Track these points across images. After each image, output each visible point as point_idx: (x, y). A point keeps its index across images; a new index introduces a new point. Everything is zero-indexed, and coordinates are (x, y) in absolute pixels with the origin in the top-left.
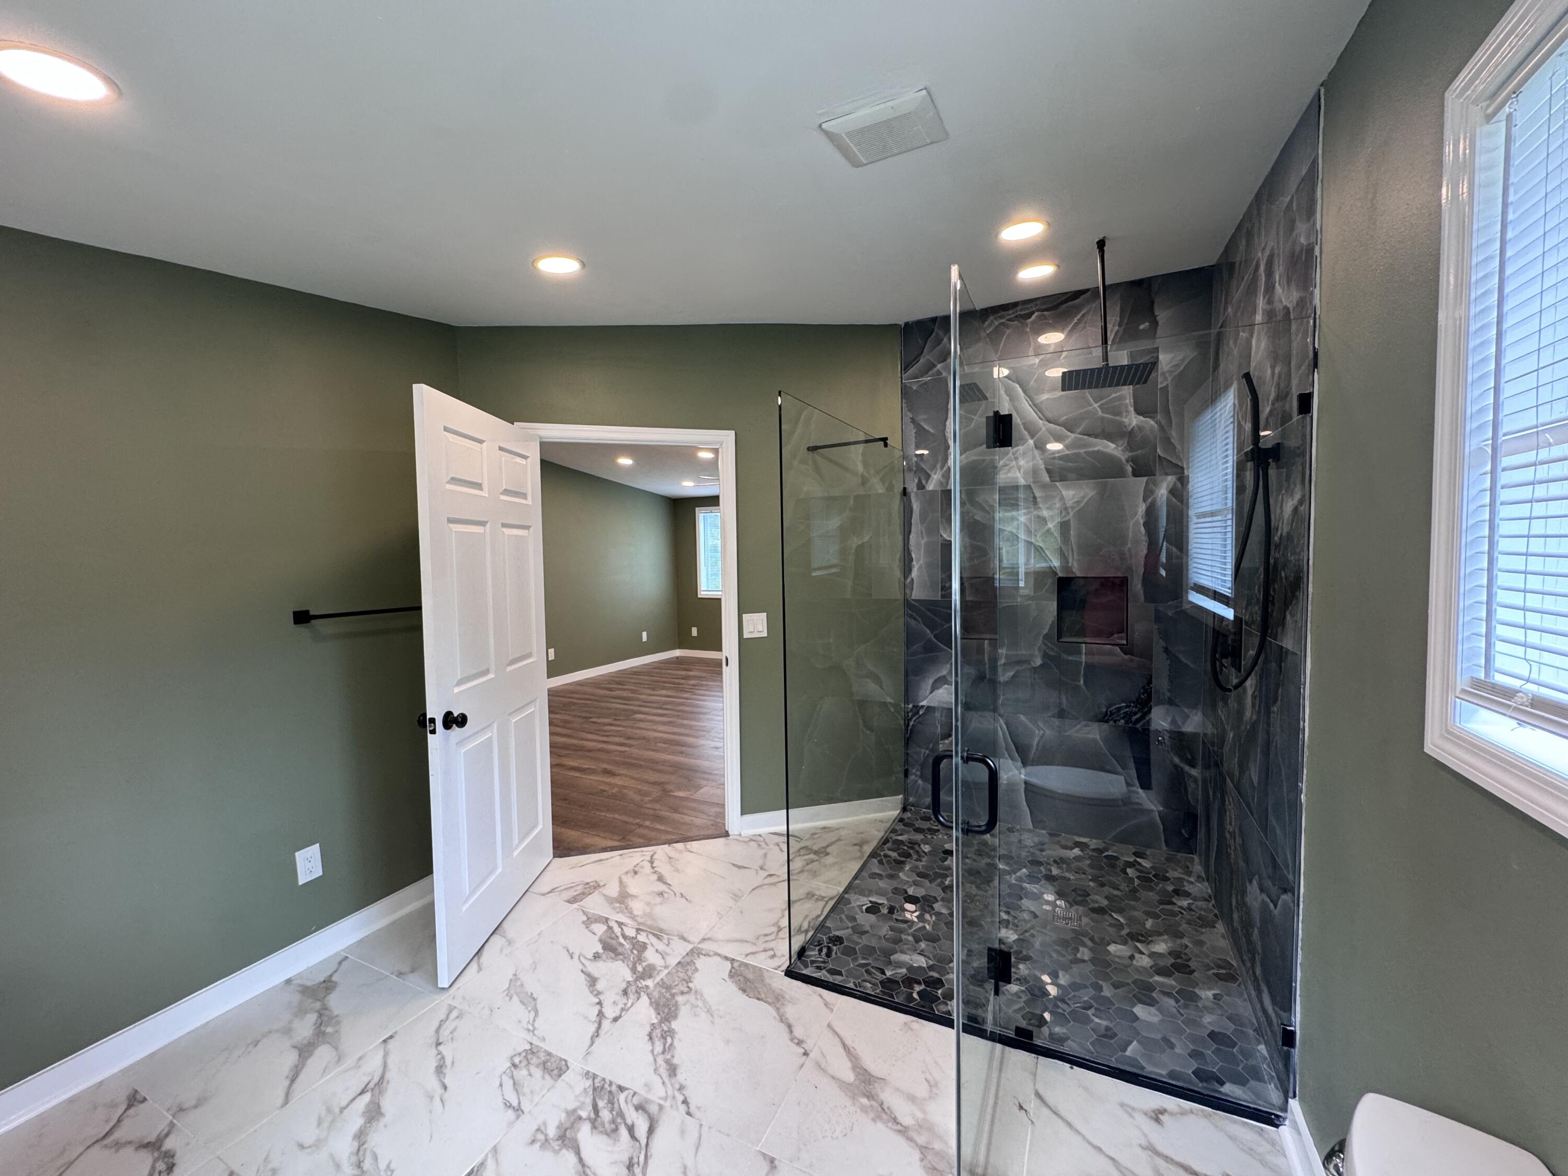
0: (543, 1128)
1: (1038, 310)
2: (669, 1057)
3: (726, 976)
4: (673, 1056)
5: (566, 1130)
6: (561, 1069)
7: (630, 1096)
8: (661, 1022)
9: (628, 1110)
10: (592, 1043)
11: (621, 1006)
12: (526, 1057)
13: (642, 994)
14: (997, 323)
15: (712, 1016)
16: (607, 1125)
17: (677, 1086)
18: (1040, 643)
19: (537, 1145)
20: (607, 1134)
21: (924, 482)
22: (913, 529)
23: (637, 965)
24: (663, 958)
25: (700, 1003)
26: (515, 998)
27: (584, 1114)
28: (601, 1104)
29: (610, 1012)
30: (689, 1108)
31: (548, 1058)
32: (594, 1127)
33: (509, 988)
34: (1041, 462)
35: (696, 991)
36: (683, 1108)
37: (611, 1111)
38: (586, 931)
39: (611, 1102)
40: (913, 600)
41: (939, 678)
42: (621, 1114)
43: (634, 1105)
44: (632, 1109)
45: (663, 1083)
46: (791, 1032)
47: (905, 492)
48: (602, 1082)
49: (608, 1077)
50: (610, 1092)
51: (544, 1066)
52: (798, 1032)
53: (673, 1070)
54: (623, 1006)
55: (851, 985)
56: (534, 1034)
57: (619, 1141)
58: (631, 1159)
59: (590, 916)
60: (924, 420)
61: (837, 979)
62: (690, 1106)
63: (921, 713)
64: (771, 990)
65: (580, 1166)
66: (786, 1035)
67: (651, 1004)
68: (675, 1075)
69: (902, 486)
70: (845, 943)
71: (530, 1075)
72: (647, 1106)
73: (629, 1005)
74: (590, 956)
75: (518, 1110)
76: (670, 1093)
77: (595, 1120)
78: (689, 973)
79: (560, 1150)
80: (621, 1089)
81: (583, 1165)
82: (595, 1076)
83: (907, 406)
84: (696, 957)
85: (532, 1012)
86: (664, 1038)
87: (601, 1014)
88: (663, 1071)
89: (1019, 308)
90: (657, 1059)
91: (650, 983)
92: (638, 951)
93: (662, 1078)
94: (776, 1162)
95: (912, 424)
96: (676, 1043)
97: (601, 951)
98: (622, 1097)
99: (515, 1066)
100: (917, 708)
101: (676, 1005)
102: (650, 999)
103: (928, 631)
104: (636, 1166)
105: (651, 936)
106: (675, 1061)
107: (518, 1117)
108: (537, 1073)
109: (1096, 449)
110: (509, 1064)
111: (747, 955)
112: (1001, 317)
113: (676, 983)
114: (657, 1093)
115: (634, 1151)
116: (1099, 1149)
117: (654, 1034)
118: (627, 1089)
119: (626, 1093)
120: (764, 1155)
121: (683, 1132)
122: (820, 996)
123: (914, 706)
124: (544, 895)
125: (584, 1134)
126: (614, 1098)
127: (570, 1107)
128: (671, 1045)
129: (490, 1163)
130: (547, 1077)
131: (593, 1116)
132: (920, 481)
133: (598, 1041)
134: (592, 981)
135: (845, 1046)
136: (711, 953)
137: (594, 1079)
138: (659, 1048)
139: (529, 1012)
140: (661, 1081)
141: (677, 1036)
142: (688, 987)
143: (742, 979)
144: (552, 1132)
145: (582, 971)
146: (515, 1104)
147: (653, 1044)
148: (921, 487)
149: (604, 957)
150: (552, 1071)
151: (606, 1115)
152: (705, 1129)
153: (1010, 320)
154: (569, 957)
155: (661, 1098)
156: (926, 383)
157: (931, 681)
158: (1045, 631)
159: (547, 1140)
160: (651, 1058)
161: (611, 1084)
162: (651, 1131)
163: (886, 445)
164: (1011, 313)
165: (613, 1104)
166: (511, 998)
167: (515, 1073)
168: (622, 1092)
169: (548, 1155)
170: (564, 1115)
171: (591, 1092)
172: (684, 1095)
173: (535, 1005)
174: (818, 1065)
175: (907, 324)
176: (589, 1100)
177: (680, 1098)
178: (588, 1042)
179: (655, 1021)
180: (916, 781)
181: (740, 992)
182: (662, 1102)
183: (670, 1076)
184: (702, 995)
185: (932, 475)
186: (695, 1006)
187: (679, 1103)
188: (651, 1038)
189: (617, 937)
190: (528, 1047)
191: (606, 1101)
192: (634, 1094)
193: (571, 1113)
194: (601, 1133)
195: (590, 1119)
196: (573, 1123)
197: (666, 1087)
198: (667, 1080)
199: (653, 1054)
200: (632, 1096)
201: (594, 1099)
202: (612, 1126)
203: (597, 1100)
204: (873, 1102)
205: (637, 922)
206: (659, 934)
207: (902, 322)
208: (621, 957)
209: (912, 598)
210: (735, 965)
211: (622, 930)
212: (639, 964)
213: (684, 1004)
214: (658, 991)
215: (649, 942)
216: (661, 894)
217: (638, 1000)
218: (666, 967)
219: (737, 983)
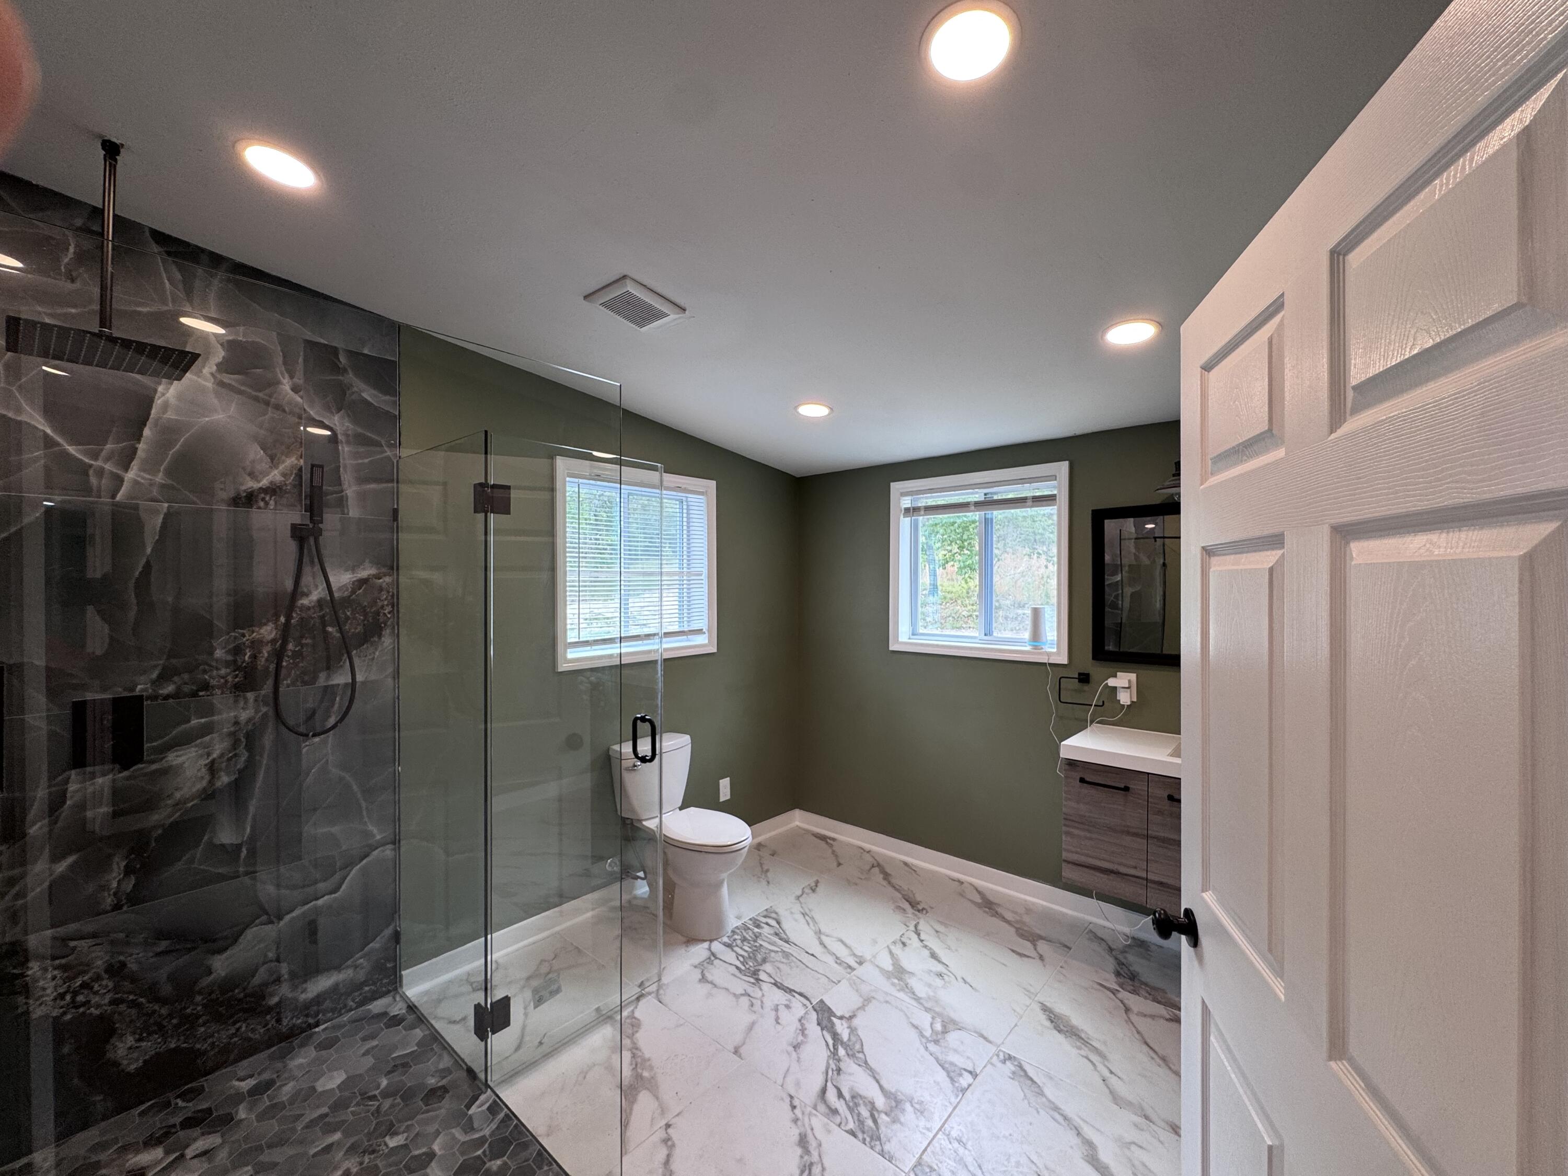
2: (806, 1157)
4: (802, 1157)
5: (896, 1106)
7: (843, 1124)
9: (844, 1112)
16: (861, 1102)
17: (799, 1123)
19: (917, 1100)
20: (861, 1096)
27: (883, 1116)
28: (870, 1122)
30: (791, 1101)
32: (872, 1104)
36: (796, 1102)
37: (859, 1114)
39: (861, 1122)
42: (851, 1110)
43: (839, 1115)
44: (841, 1111)
45: (812, 1129)
46: (669, 1156)
48: (872, 1144)
49: (867, 1148)
50: (863, 1132)
52: (662, 1153)
53: (803, 1141)
57: (849, 1088)
58: (839, 1074)
65: (878, 1077)
68: (800, 1134)
72: (827, 1111)
75: (949, 1137)
76: (806, 1120)
77: (872, 1109)
79: (896, 1092)
80: (852, 1133)
81: (875, 1078)
82: (882, 1154)
88: (813, 1145)
90: (818, 1158)
93: (813, 1134)
94: (732, 1051)
98: (851, 1125)
104: (834, 1069)
106: (799, 1151)
107: (945, 1128)
114: (818, 1122)
115: (836, 1079)
118: (847, 1131)
119: (847, 1128)
120: (740, 1057)
121: (798, 1084)
125: (880, 1101)
126: (859, 1126)
127: (896, 1126)
130: (934, 1167)
131: (876, 1113)
137: (882, 1151)
138: (817, 1170)
140: (815, 1132)
144: (908, 1107)
146: (955, 1144)
151: (865, 1113)
152: (780, 1081)
155: (815, 1116)
159: (911, 1102)
160: (824, 1161)
161: (864, 1141)
162: (824, 1091)
165: (859, 1120)
168: (852, 1129)
169: (905, 1090)
170: (902, 1119)
171: (882, 1136)
172: (794, 1114)
176: (883, 1129)
177: (798, 1112)
182: (814, 1112)
183: (805, 1135)
187: (798, 1107)
191: (866, 1124)
192: (839, 1125)
193: (895, 1121)
194: (865, 1098)
195: (877, 1111)
196: (891, 1111)
197: (810, 1125)
198: (809, 1131)
199: (822, 1164)
200: (841, 1123)
201: (878, 1129)
202: (856, 1101)
203: (874, 1127)
204: (639, 1071)
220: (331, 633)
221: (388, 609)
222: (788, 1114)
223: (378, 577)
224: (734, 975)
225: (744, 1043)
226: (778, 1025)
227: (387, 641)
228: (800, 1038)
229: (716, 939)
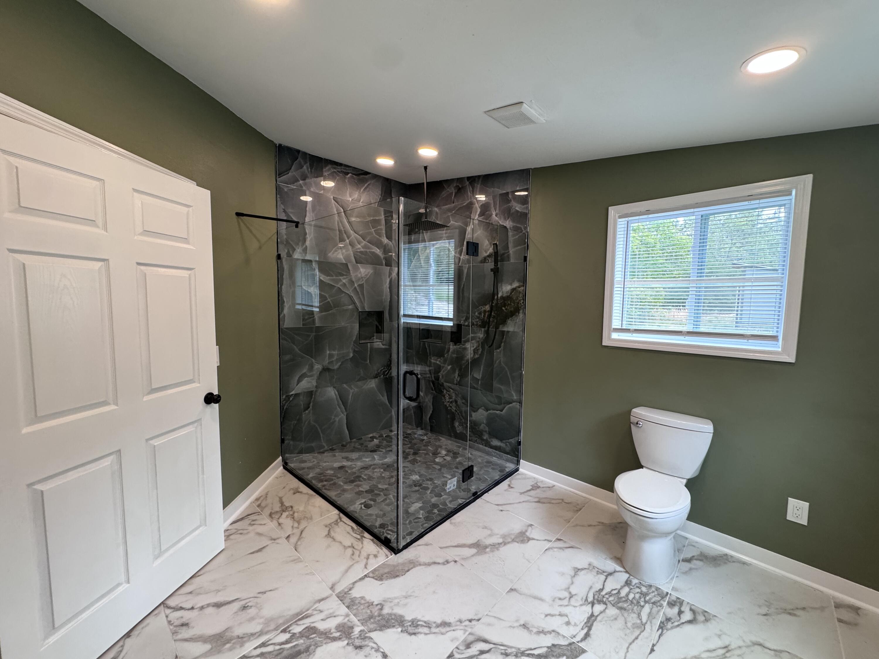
1: (351, 173)
2: (434, 625)
3: (380, 582)
4: (435, 623)
7: (458, 651)
8: (403, 626)
9: (468, 653)
11: (372, 652)
13: (367, 635)
14: (333, 170)
15: (411, 596)
17: (458, 623)
18: (352, 346)
21: (291, 252)
22: (285, 282)
23: (332, 636)
24: (335, 616)
30: (475, 619)
34: (352, 252)
35: (384, 601)
36: (474, 623)
40: (286, 328)
41: (301, 375)
43: (465, 649)
44: (469, 650)
45: (454, 630)
46: (439, 563)
47: (279, 257)
52: (441, 561)
53: (445, 624)
54: (373, 650)
55: (421, 530)
58: (502, 654)
60: (292, 213)
61: (415, 534)
62: (473, 618)
63: (291, 399)
64: (403, 564)
66: (440, 567)
67: (381, 630)
68: (450, 623)
69: (276, 254)
72: (468, 641)
73: (374, 646)
76: (461, 628)
78: (363, 602)
83: (281, 200)
84: (349, 595)
86: (417, 626)
88: (443, 630)
89: (343, 167)
90: (434, 632)
91: (357, 630)
92: (314, 633)
94: (512, 588)
95: (284, 213)
96: (425, 619)
100: (288, 397)
101: (390, 615)
102: (376, 630)
103: (295, 347)
104: (507, 651)
106: (439, 621)
109: (373, 251)
111: (366, 568)
112: (335, 168)
113: (369, 611)
114: (460, 635)
115: (497, 651)
116: (520, 502)
117: (411, 631)
118: (452, 652)
119: (455, 653)
120: (508, 592)
121: (489, 625)
122: (419, 545)
123: (286, 396)
128: (425, 622)
132: (288, 252)
135: (455, 546)
136: (351, 586)
138: (426, 630)
140: (452, 632)
141: (419, 617)
142: (377, 605)
143: (386, 575)
147: (419, 633)
148: (289, 255)
152: (490, 614)
153: (338, 171)
155: (464, 633)
156: (293, 189)
157: (297, 378)
158: (354, 339)
160: (431, 635)
162: (485, 641)
163: (297, 226)
164: (342, 169)
168: (453, 656)
172: (465, 621)
175: (280, 145)
177: (467, 623)
179: (400, 629)
181: (397, 579)
182: (467, 633)
183: (449, 626)
184: (390, 598)
185: (297, 249)
186: (398, 604)
187: (470, 623)
188: (414, 634)
189: (280, 649)
192: (457, 648)
197: (457, 629)
199: (429, 634)
200: (458, 649)
204: (489, 547)
205: (273, 630)
206: (300, 616)
207: (277, 142)
208: (313, 647)
209: (285, 326)
210: (371, 575)
211: (272, 644)
212: (331, 634)
213: (393, 610)
214: (371, 624)
215: (309, 625)
216: (245, 608)
217: (372, 639)
218: (347, 615)
219: (387, 578)
220: (503, 310)
221: (522, 301)
222: (464, 617)
223: (519, 287)
224: (591, 588)
225: (521, 594)
226: (543, 616)
227: (521, 315)
228: (535, 630)
229: (630, 575)
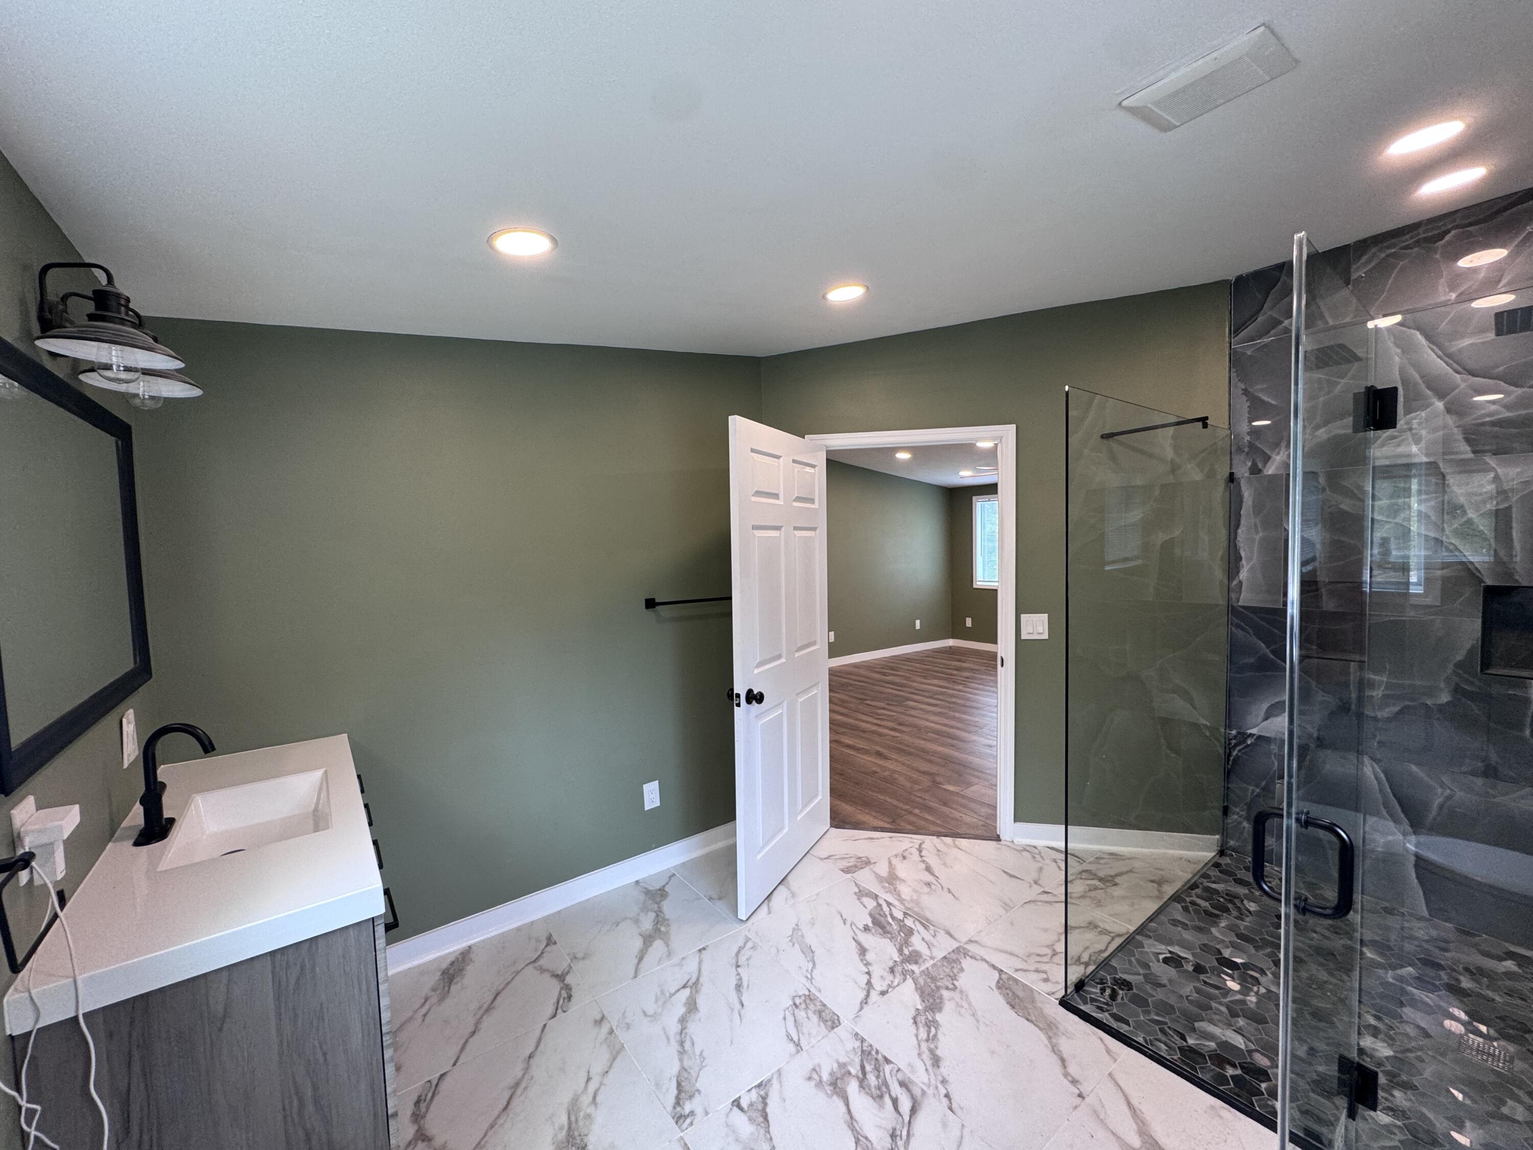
0: (818, 1069)
1: (1455, 228)
2: (932, 1046)
3: (993, 985)
4: (936, 1047)
5: (837, 1079)
6: (833, 1022)
7: (895, 1071)
8: (925, 1010)
9: (893, 1083)
10: (861, 1008)
11: (887, 982)
12: (805, 1001)
13: (908, 977)
14: (1383, 255)
15: (978, 1022)
16: (873, 1090)
17: (940, 1078)
18: (1450, 672)
19: (813, 1083)
20: (872, 1097)
21: (1260, 465)
22: (1243, 521)
23: (904, 948)
24: (929, 948)
25: (965, 1004)
26: (797, 946)
27: (853, 1072)
28: (868, 1068)
29: (879, 985)
30: (951, 1103)
31: (823, 1008)
32: (862, 1086)
33: (792, 935)
34: (1458, 426)
35: (962, 991)
36: (945, 1101)
37: (878, 1077)
38: (858, 902)
39: (877, 1069)
40: (1243, 607)
41: (1277, 703)
42: (886, 1084)
43: (898, 1080)
44: (897, 1084)
45: (927, 1070)
46: (1065, 1067)
47: (1232, 478)
48: (870, 1048)
49: (875, 1046)
50: (876, 1059)
51: (820, 1013)
52: (1073, 1069)
53: (936, 1061)
54: (890, 983)
55: (1140, 1040)
56: (812, 983)
57: (884, 1108)
58: (894, 1130)
59: (861, 889)
60: (1262, 390)
61: (1123, 1028)
62: (952, 1101)
63: (1249, 742)
64: (1042, 1015)
65: (849, 1118)
66: (1058, 1069)
67: (916, 989)
68: (939, 1067)
69: (1229, 471)
70: (1135, 991)
71: (808, 1018)
72: (910, 1086)
74: (861, 927)
75: (798, 1045)
76: (933, 1081)
77: (863, 1080)
78: (955, 971)
79: (832, 1095)
80: (887, 1061)
81: (852, 1117)
82: (863, 1040)
83: (1238, 376)
84: (963, 957)
85: (811, 963)
86: (928, 1027)
87: (869, 983)
88: (926, 1055)
89: (1421, 230)
90: (921, 1045)
91: (914, 967)
92: (905, 935)
93: (925, 1065)
95: (1245, 398)
96: (940, 1035)
97: (871, 925)
98: (887, 1068)
99: (795, 1004)
100: (1243, 737)
101: (941, 997)
102: (916, 984)
103: (1263, 645)
104: (898, 1138)
105: (917, 923)
106: (938, 1052)
107: (798, 1052)
108: (815, 1019)
110: (791, 1003)
111: (1017, 970)
113: (942, 977)
114: (921, 1077)
115: (898, 1123)
117: (919, 1019)
118: (892, 1063)
119: (891, 1066)
121: (945, 1125)
122: (1101, 1040)
123: (1239, 733)
124: (821, 859)
125: (853, 1088)
126: (879, 1066)
127: (843, 1060)
128: (935, 1036)
129: (775, 1082)
130: (822, 1024)
131: (860, 1075)
132: (1254, 464)
133: (866, 1007)
134: (863, 951)
135: (1130, 1105)
136: (978, 957)
137: (862, 1041)
138: (923, 1034)
139: (808, 961)
140: (924, 1068)
141: (941, 1029)
142: (953, 984)
143: (1010, 994)
144: (825, 1077)
145: (854, 938)
146: (796, 1039)
147: (917, 1029)
148: (1255, 470)
149: (873, 930)
150: (827, 1021)
151: (872, 1079)
152: (966, 1131)
153: (1402, 248)
154: (842, 922)
155: (924, 1084)
156: (1265, 345)
157: (1265, 706)
159: (821, 1081)
160: (915, 1042)
161: (877, 1052)
162: (913, 1111)
163: (1205, 426)
164: (1408, 239)
165: (879, 1071)
166: (793, 945)
167: (796, 1011)
168: (888, 1063)
169: (822, 1095)
170: (835, 1066)
171: (860, 1053)
172: (946, 1089)
173: (813, 957)
174: (1096, 1113)
175: (1239, 279)
176: (857, 1060)
177: (943, 1092)
178: (858, 1007)
179: (920, 1007)
180: (1240, 823)
181: (1007, 1007)
182: (925, 1088)
183: (933, 1065)
184: (967, 997)
185: (1274, 456)
186: (958, 1005)
187: (942, 1096)
188: (915, 1023)
189: (886, 916)
190: (807, 993)
191: (873, 1067)
192: (899, 1070)
193: (842, 1065)
194: (867, 1093)
195: (858, 1077)
196: (843, 1075)
197: (929, 1075)
198: (930, 1068)
199: (917, 1039)
200: (897, 1071)
201: (862, 1061)
202: (878, 1092)
203: (865, 1063)
205: (905, 906)
206: (925, 923)
207: (1232, 277)
208: (889, 936)
209: (1239, 604)
210: (1004, 976)
211: (890, 909)
212: (906, 947)
213: (949, 1000)
214: (924, 979)
215: (915, 929)
216: (928, 884)
217: (904, 981)
218: (932, 958)
219: (1006, 996)
